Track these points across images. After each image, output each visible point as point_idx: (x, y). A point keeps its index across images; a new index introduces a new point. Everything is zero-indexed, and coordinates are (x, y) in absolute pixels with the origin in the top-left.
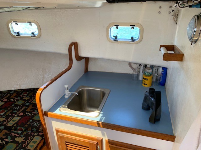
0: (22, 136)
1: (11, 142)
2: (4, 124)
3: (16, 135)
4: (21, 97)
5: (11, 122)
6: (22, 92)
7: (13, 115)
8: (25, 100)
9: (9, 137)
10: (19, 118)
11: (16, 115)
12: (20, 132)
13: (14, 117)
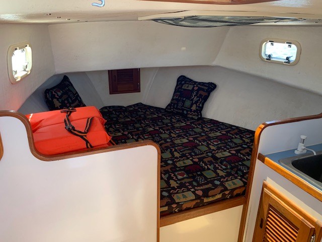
0: (225, 171)
1: (212, 170)
2: (213, 152)
3: (220, 168)
4: (240, 136)
5: (220, 154)
6: (245, 132)
7: (225, 149)
8: (244, 141)
9: (212, 166)
10: (229, 154)
11: (228, 151)
12: (224, 167)
13: (225, 151)
